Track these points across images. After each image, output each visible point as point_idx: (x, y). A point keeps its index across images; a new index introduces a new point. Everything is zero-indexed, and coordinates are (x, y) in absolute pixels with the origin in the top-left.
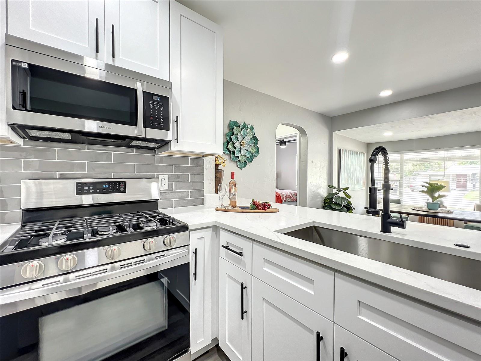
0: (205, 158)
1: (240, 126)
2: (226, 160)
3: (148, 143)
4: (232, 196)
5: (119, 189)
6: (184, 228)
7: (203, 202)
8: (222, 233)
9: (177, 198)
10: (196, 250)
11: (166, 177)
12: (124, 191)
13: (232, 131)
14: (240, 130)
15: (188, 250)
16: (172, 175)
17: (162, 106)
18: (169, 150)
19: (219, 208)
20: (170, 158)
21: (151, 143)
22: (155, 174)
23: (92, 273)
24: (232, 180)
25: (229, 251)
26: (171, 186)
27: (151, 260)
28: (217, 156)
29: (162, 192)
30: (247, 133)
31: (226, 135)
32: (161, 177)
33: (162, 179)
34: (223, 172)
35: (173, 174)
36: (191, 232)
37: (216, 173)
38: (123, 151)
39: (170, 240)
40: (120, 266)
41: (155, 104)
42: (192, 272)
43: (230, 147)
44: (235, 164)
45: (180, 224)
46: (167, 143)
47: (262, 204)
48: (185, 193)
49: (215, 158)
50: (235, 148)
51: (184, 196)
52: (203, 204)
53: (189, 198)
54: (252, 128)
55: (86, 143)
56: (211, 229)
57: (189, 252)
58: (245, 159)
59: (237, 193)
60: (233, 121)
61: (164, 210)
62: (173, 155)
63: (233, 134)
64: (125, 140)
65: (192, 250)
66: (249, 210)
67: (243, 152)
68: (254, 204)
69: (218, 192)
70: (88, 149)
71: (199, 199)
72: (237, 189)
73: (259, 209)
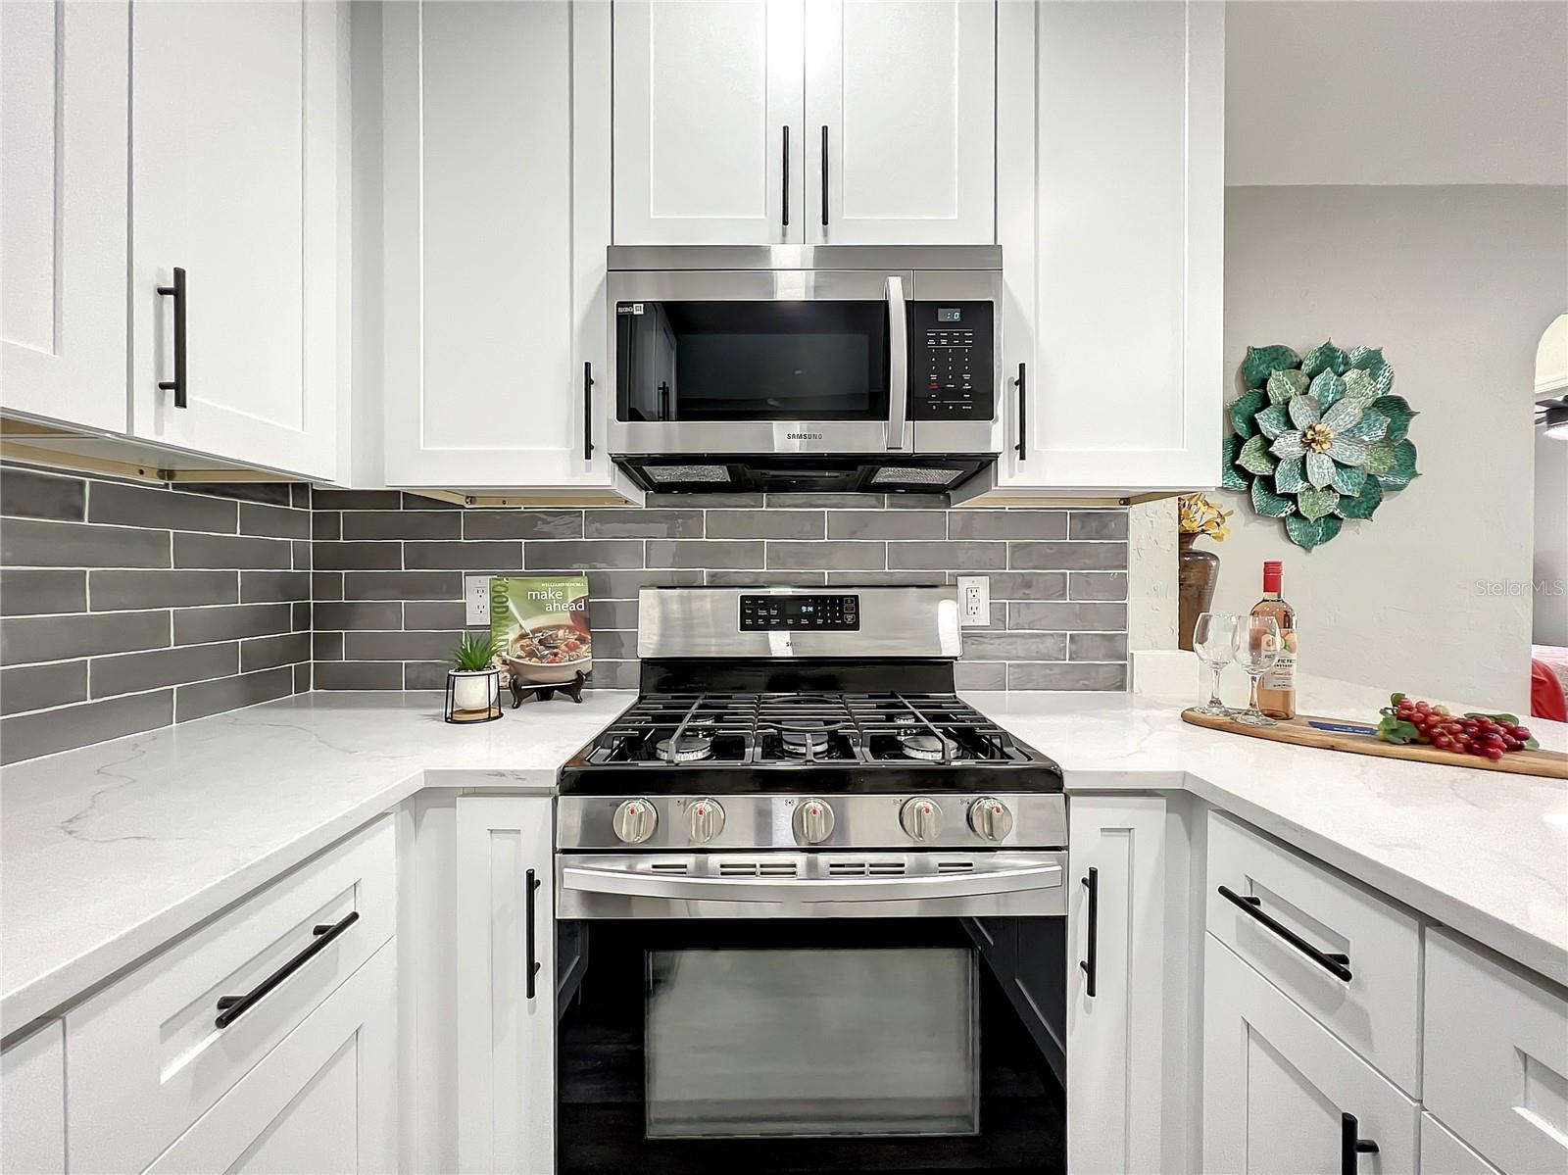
0: (1134, 511)
1: (1301, 363)
2: (1231, 513)
3: (922, 471)
4: (1267, 667)
5: (841, 617)
6: (1046, 778)
7: (1123, 680)
8: (1217, 829)
9: (1018, 658)
10: (1093, 873)
11: (982, 585)
12: (855, 626)
13: (1261, 391)
14: (1305, 380)
15: (1060, 868)
16: (1004, 577)
17: (969, 338)
18: (993, 488)
19: (1197, 714)
20: (999, 516)
21: (933, 472)
22: (947, 571)
23: (758, 866)
24: (1267, 595)
25: (1259, 923)
26: (997, 614)
27: (923, 870)
28: (1185, 499)
29: (968, 635)
30: (1340, 388)
31: (1229, 413)
32: (964, 583)
33: (969, 590)
34: (1214, 564)
35: (1007, 571)
36: (1072, 798)
37: (1184, 567)
38: (855, 505)
39: (991, 815)
40: (832, 866)
41: (944, 338)
42: (1076, 958)
43: (1251, 460)
44: (1275, 528)
45: (1030, 759)
46: (987, 466)
47: (1465, 724)
48: (1049, 642)
49: (1179, 508)
50: (1275, 460)
51: (1045, 651)
52: (1122, 687)
53: (1067, 662)
54: (1372, 362)
55: (766, 488)
56: (1163, 801)
57: (1065, 875)
58: (1331, 504)
59: (1294, 656)
60: (1265, 349)
61: (974, 697)
62: (1007, 507)
63: (1265, 402)
64: (856, 469)
65: (1078, 872)
66: (1372, 741)
67: (1321, 470)
68: (1408, 718)
69: (1197, 646)
70: (768, 506)
71: (1106, 669)
72: (1294, 637)
73: (1440, 747)
